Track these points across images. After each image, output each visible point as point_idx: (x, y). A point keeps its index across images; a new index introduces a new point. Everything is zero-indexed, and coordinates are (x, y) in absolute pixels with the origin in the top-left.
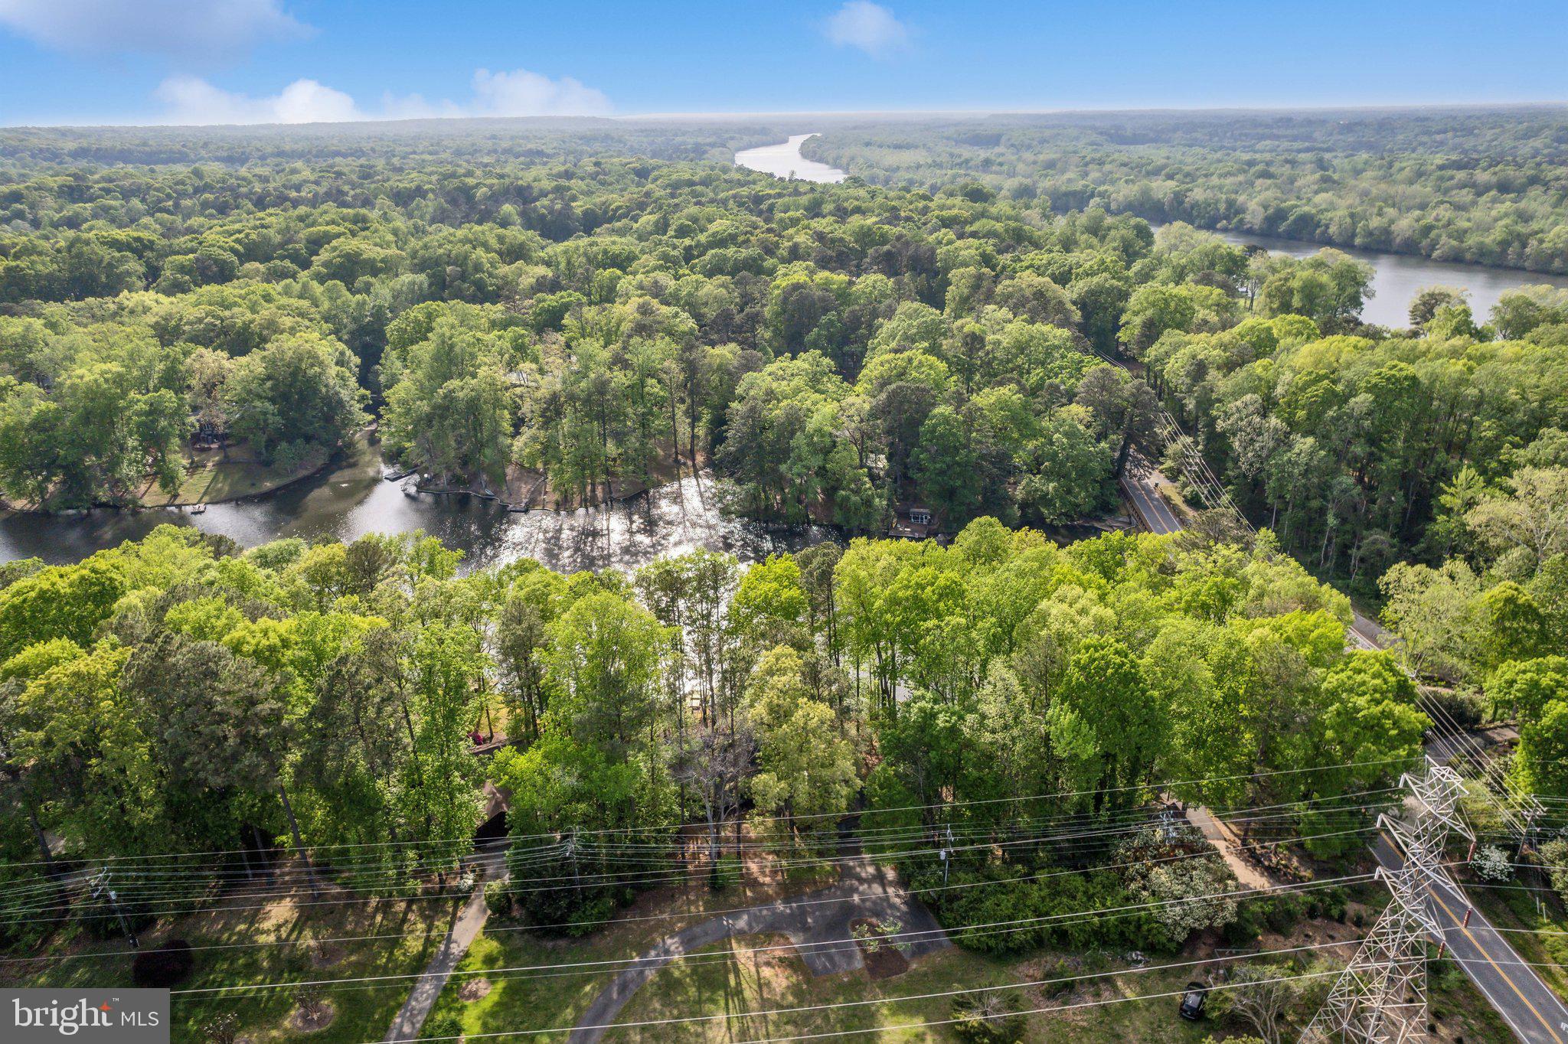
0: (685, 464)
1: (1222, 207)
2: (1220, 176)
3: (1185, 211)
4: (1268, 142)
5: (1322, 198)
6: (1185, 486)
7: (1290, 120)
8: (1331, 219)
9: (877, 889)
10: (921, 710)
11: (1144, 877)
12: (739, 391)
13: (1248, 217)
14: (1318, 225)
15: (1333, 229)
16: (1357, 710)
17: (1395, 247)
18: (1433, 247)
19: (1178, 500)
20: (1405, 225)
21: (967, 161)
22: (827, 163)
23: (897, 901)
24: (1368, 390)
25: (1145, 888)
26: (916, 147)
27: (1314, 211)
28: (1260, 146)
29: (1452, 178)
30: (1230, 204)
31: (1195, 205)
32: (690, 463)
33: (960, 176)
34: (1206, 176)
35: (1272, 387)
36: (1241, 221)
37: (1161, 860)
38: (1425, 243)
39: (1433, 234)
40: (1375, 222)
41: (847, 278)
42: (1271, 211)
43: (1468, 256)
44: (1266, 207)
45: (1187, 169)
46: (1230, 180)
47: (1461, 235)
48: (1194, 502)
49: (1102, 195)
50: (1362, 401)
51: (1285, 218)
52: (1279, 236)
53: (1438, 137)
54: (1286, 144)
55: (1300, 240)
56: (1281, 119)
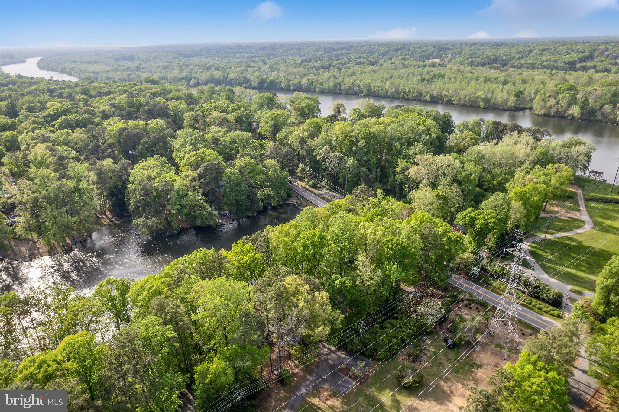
0: (102, 218)
1: (242, 79)
2: (235, 68)
3: (228, 82)
4: (239, 54)
5: (274, 74)
6: (308, 182)
7: (241, 46)
8: (281, 81)
9: (334, 356)
10: (339, 282)
11: (415, 312)
12: (131, 178)
13: (253, 83)
14: (277, 83)
15: (282, 85)
16: (451, 237)
17: (304, 89)
18: (315, 88)
19: (308, 187)
20: (304, 82)
21: (129, 68)
22: (57, 71)
23: (344, 356)
24: (362, 139)
25: (417, 315)
26: (99, 63)
27: (274, 79)
28: (238, 55)
29: (308, 65)
30: (245, 78)
31: (231, 80)
32: (104, 217)
33: (131, 74)
34: (230, 68)
35: (331, 142)
36: (250, 84)
37: (417, 304)
38: (312, 87)
39: (314, 84)
40: (296, 81)
41: (144, 123)
42: (260, 80)
43: (326, 91)
44: (258, 78)
45: (222, 66)
46: (238, 69)
47: (322, 84)
48: (313, 187)
49: (195, 78)
50: (362, 142)
51: (265, 82)
52: (265, 88)
53: (292, 51)
54: (246, 55)
55: (271, 89)
56: (238, 46)
